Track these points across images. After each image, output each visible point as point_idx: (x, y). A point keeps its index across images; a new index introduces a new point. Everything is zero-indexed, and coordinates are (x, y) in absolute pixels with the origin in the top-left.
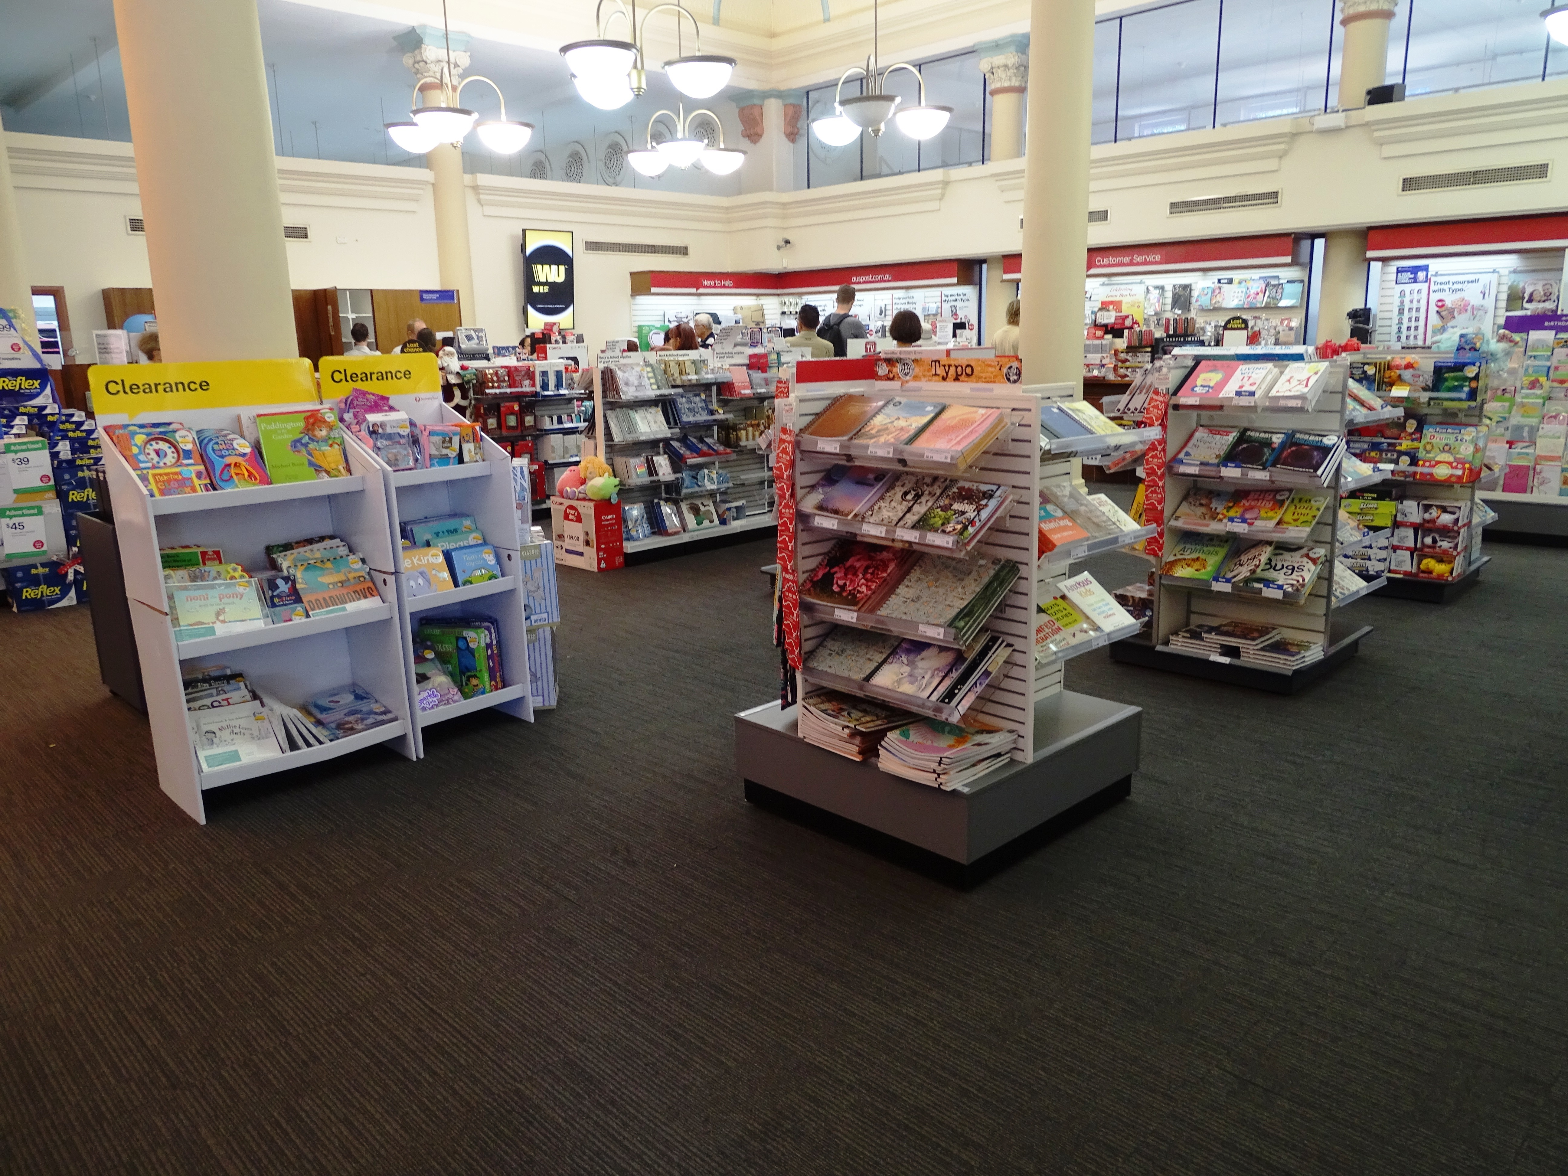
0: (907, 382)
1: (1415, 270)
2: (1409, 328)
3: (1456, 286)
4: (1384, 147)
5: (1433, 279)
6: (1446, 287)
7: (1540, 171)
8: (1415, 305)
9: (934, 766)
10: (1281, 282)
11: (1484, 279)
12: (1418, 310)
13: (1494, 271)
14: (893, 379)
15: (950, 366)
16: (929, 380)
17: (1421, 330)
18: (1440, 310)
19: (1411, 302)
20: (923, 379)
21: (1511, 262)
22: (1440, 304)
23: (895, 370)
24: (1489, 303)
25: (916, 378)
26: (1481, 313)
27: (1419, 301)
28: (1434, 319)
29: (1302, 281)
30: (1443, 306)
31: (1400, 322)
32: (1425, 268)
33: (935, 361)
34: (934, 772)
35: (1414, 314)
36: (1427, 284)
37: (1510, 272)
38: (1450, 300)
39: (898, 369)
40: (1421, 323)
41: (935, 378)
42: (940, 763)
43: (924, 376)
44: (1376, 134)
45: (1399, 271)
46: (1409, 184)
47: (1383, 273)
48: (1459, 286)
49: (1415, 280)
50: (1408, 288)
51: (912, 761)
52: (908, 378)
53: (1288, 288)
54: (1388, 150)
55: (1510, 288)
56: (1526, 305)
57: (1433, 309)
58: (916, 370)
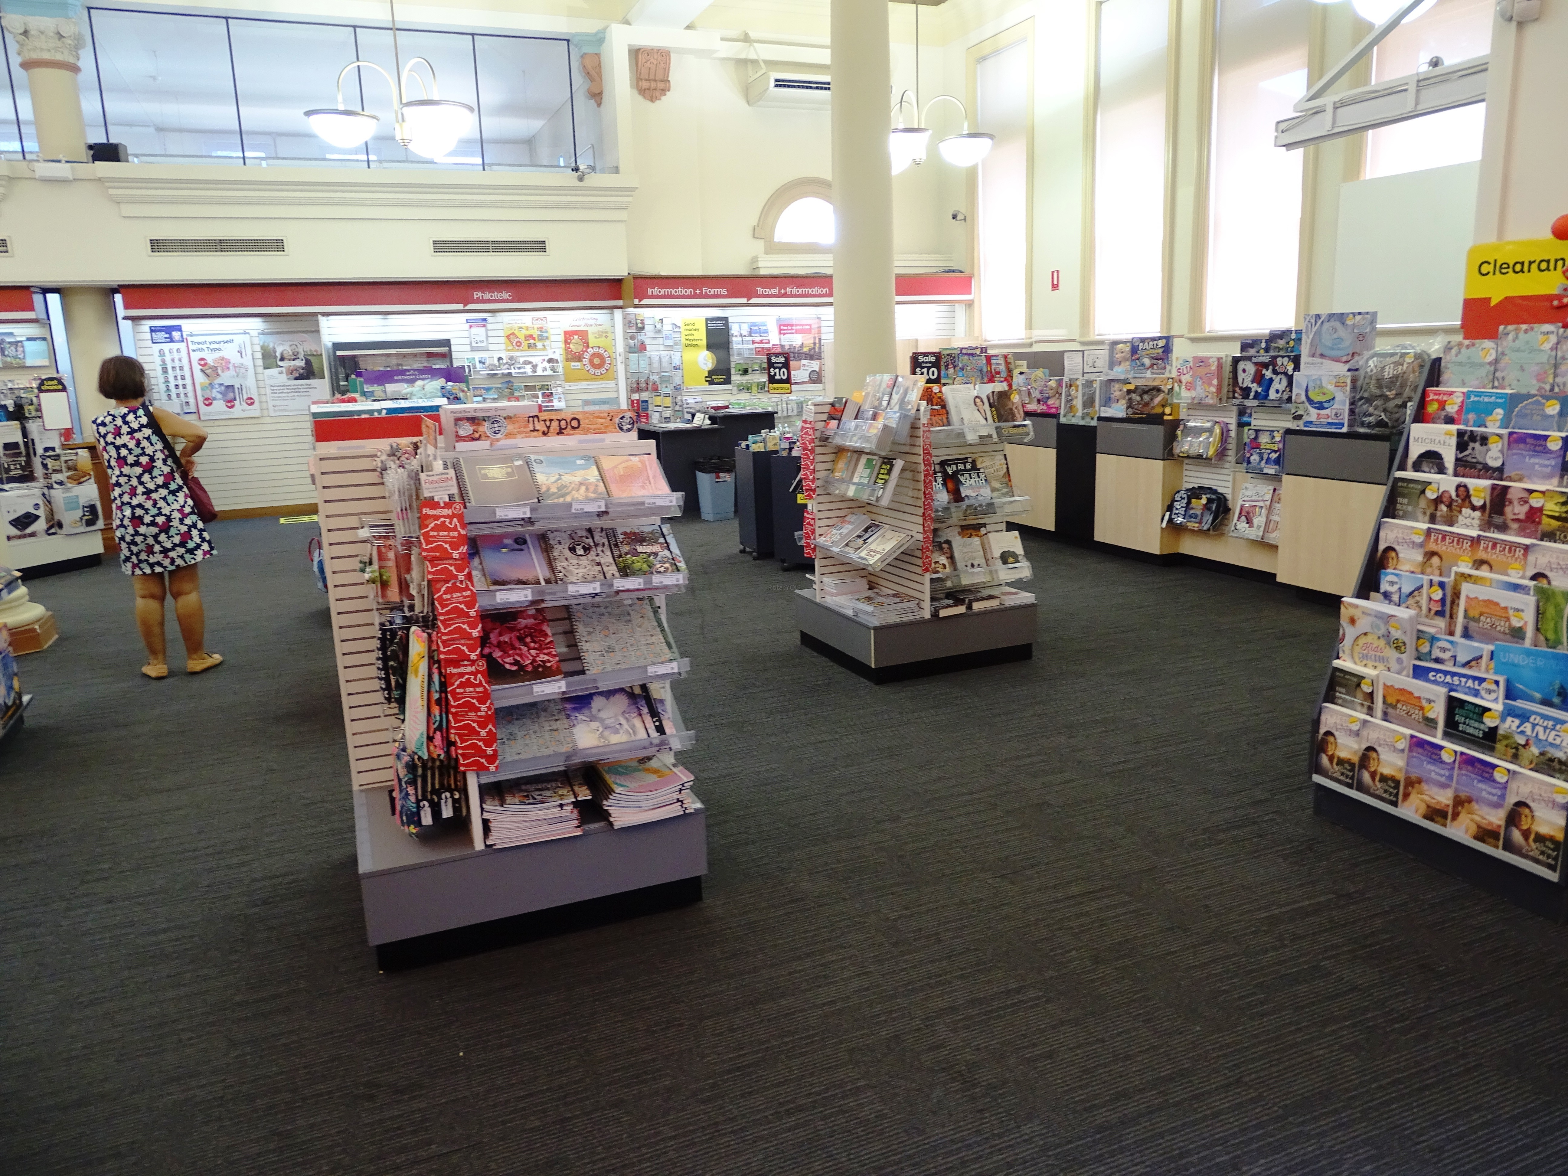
0: (498, 440)
1: (169, 330)
2: (177, 386)
3: (213, 346)
4: (123, 206)
5: (190, 339)
6: (204, 346)
7: (278, 245)
8: (177, 364)
9: (676, 796)
10: (19, 339)
11: (238, 339)
12: (181, 368)
13: (245, 333)
14: (478, 439)
15: (551, 420)
16: (526, 437)
17: (189, 388)
18: (204, 368)
19: (173, 360)
20: (519, 436)
21: (256, 324)
22: (202, 362)
23: (481, 429)
24: (247, 361)
25: (509, 435)
26: (243, 370)
27: (180, 360)
28: (200, 378)
29: (44, 339)
30: (206, 364)
31: (167, 381)
32: (179, 328)
33: (533, 417)
34: (678, 801)
35: (178, 373)
36: (184, 344)
37: (259, 334)
38: (210, 358)
39: (486, 427)
40: (188, 381)
41: (535, 433)
42: (680, 790)
43: (519, 432)
44: (111, 192)
45: (153, 330)
46: (157, 245)
47: (136, 333)
48: (216, 346)
49: (172, 340)
50: (166, 347)
51: (649, 804)
52: (499, 436)
53: (30, 346)
54: (128, 210)
55: (262, 347)
56: (280, 363)
57: (197, 368)
58: (510, 427)
